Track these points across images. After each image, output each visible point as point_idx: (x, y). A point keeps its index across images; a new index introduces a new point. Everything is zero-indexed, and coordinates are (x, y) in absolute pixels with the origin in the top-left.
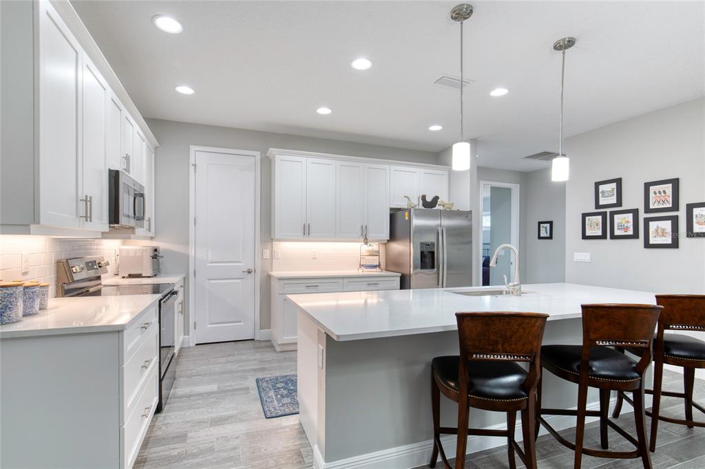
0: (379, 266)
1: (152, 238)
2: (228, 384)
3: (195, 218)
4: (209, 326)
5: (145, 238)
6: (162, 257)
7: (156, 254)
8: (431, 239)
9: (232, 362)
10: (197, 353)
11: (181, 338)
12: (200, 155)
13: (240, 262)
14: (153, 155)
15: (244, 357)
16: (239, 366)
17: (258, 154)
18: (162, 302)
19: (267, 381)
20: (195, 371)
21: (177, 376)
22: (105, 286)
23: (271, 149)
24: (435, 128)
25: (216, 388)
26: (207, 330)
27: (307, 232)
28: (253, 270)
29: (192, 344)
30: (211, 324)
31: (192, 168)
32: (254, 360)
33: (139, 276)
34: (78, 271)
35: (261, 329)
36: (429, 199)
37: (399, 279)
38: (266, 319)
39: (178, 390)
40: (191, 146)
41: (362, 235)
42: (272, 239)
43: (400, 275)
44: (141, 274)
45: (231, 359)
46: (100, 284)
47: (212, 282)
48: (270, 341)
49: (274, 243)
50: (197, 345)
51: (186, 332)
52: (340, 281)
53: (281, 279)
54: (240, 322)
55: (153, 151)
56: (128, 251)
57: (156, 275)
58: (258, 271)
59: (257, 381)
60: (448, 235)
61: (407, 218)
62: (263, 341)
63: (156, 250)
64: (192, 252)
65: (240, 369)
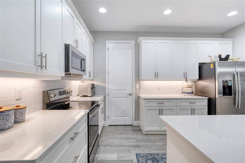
0: (192, 93)
1: (92, 80)
2: (122, 155)
3: (108, 71)
4: (114, 118)
5: (89, 80)
6: (96, 88)
7: (93, 87)
8: (229, 78)
9: (123, 138)
10: (109, 130)
11: (103, 122)
12: (110, 45)
13: (126, 90)
14: (92, 46)
15: (128, 136)
16: (127, 142)
17: (133, 42)
18: (89, 114)
19: (142, 157)
20: (107, 142)
21: (99, 145)
22: (71, 101)
23: (139, 37)
24: (233, 14)
25: (116, 157)
26: (113, 119)
27: (156, 76)
28: (132, 94)
29: (107, 125)
30: (115, 117)
31: (107, 50)
32: (134, 138)
33: (86, 96)
34: (53, 96)
35: (135, 121)
36: (223, 57)
37: (207, 100)
38: (137, 116)
39: (99, 155)
40: (106, 41)
41: (184, 77)
42: (140, 80)
43: (208, 98)
44: (87, 95)
45: (123, 136)
46: (69, 101)
47: (115, 99)
48: (139, 126)
49: (140, 81)
50: (109, 125)
51: (105, 120)
52: (175, 101)
53: (145, 99)
54: (126, 117)
55: (92, 44)
56: (82, 85)
57: (93, 95)
58: (134, 94)
59: (137, 155)
60: (241, 76)
61: (212, 67)
62: (136, 126)
63: (93, 85)
64: (107, 86)
65: (127, 144)
